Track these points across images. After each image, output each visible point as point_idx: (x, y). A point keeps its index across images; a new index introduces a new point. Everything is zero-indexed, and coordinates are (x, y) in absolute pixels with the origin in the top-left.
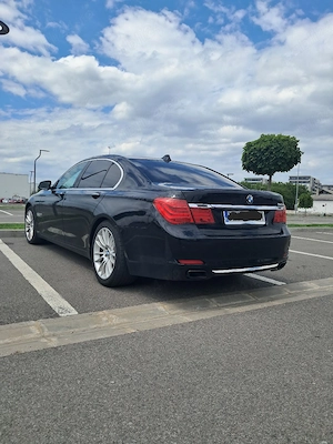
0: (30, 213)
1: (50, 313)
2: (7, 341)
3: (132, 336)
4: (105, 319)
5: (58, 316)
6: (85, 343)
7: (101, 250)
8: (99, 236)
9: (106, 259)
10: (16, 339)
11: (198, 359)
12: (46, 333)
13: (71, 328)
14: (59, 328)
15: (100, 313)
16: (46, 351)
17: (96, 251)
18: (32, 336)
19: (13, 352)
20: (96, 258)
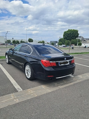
0: (7, 55)
1: (15, 91)
2: (6, 100)
3: (37, 98)
4: (29, 92)
5: (17, 91)
6: (25, 101)
7: (27, 70)
8: (26, 67)
9: (28, 73)
10: (8, 100)
11: (53, 105)
12: (15, 97)
13: (21, 95)
14: (18, 95)
15: (28, 90)
16: (16, 104)
17: (26, 71)
18: (12, 98)
19: (8, 105)
20: (26, 72)
